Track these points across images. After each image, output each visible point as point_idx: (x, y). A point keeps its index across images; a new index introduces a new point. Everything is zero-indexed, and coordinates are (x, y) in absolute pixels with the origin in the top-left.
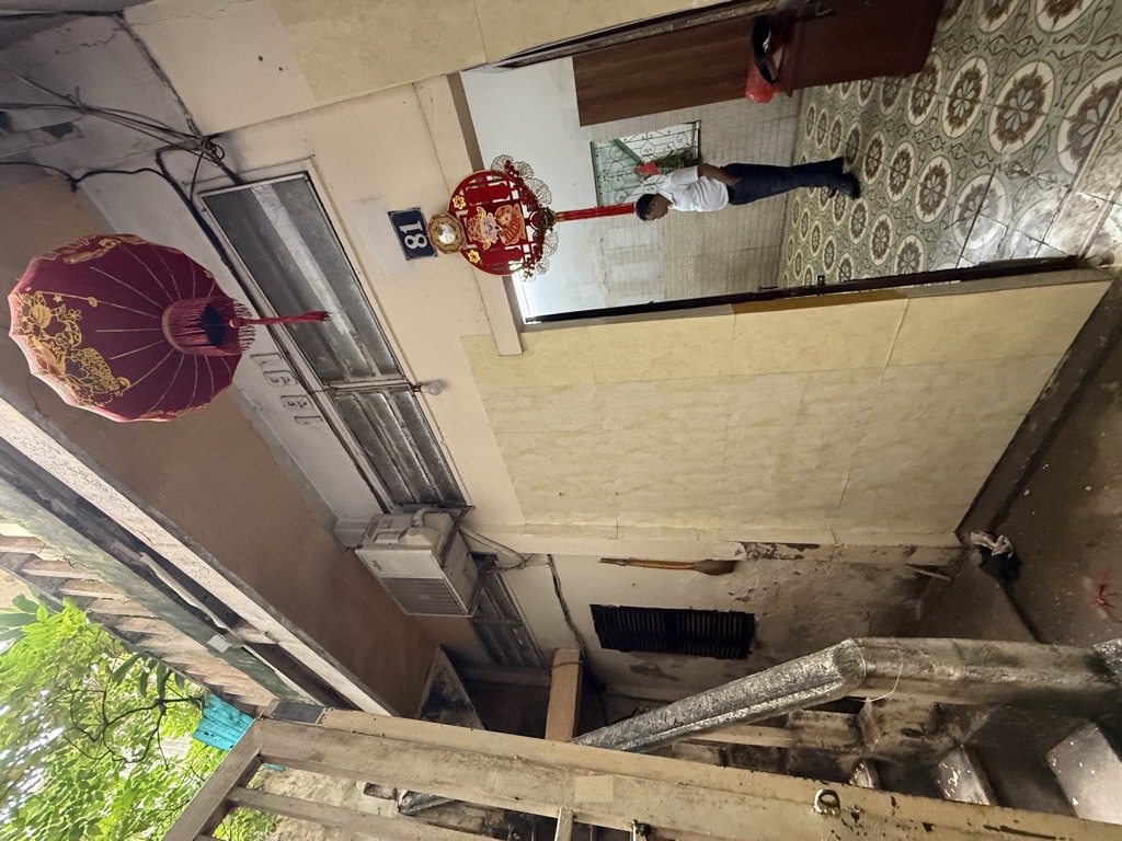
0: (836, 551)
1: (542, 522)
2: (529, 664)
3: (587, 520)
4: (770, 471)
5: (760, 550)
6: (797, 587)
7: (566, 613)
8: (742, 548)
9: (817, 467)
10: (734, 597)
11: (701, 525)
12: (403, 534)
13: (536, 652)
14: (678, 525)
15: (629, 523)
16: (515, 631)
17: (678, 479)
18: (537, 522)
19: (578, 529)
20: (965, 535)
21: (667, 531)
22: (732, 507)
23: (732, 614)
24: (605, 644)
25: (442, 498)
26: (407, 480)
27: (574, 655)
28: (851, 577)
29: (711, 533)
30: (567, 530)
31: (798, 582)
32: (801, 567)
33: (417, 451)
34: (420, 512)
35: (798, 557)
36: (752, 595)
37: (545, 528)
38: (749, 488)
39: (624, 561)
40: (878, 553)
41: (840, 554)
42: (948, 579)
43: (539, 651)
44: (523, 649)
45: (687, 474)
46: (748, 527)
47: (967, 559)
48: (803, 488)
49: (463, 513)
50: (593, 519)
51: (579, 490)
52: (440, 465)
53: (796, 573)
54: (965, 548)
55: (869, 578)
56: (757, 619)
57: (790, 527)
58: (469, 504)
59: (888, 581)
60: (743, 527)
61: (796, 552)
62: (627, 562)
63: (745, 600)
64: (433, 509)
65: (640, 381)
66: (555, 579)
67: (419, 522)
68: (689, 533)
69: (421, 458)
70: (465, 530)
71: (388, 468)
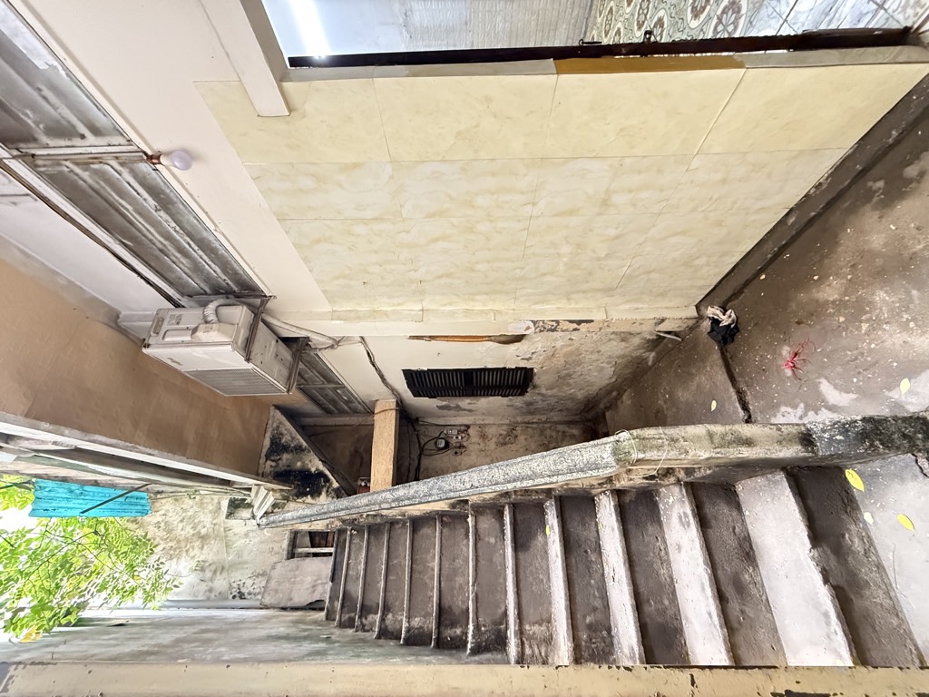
0: (606, 324)
1: (349, 309)
2: (355, 412)
3: (394, 305)
4: (565, 260)
5: (546, 326)
6: (569, 348)
7: (382, 377)
8: (532, 325)
9: (606, 255)
10: (519, 358)
11: (498, 306)
12: (195, 330)
13: (359, 403)
14: (478, 307)
15: (433, 306)
16: (339, 391)
17: (479, 267)
18: (344, 309)
19: (386, 314)
20: (702, 308)
21: (467, 312)
22: (526, 291)
23: (517, 369)
24: (416, 394)
25: (235, 289)
26: (187, 271)
27: (392, 403)
28: (610, 340)
29: (507, 313)
30: (374, 315)
31: (570, 345)
32: (575, 335)
33: (188, 240)
34: (212, 306)
35: (575, 330)
36: (534, 356)
37: (353, 314)
38: (544, 275)
39: (430, 337)
40: (637, 324)
41: (608, 326)
42: (680, 340)
43: (363, 403)
44: (348, 402)
45: (489, 262)
46: (538, 307)
47: (699, 326)
48: (590, 274)
49: (263, 303)
50: (399, 304)
51: (383, 278)
52: (222, 255)
53: (571, 339)
54: (700, 317)
55: (623, 340)
56: (535, 370)
57: (572, 306)
58: (268, 295)
59: (636, 341)
60: (533, 307)
61: (575, 326)
62: (432, 338)
63: (528, 359)
64: (228, 301)
65: (443, 161)
66: (368, 354)
67: (212, 317)
68: (487, 314)
69: (196, 248)
70: (269, 319)
71: (157, 258)
